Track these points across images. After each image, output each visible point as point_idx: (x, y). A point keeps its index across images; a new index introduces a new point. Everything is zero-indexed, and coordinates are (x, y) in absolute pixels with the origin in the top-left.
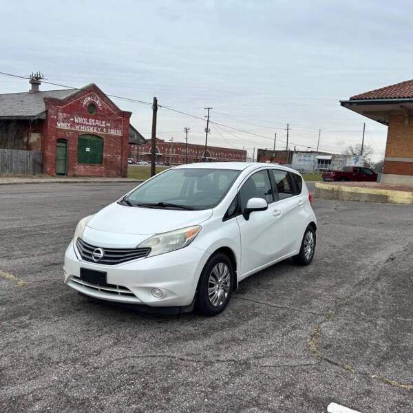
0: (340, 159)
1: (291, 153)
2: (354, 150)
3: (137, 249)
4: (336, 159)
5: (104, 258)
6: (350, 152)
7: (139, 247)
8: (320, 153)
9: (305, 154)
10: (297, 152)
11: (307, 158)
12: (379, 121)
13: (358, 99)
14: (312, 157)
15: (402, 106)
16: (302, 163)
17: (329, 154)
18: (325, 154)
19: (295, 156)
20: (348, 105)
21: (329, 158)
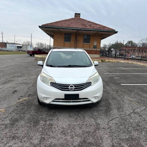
0: (25, 46)
1: (6, 44)
2: (26, 43)
3: (86, 83)
4: (23, 46)
5: (75, 88)
6: (25, 44)
7: (87, 82)
8: (18, 44)
9: (12, 44)
10: (8, 43)
11: (13, 46)
12: (48, 34)
13: (45, 26)
14: (15, 45)
15: (58, 30)
16: (11, 47)
17: (21, 44)
18: (19, 44)
19: (7, 45)
20: (41, 27)
21: (21, 46)
